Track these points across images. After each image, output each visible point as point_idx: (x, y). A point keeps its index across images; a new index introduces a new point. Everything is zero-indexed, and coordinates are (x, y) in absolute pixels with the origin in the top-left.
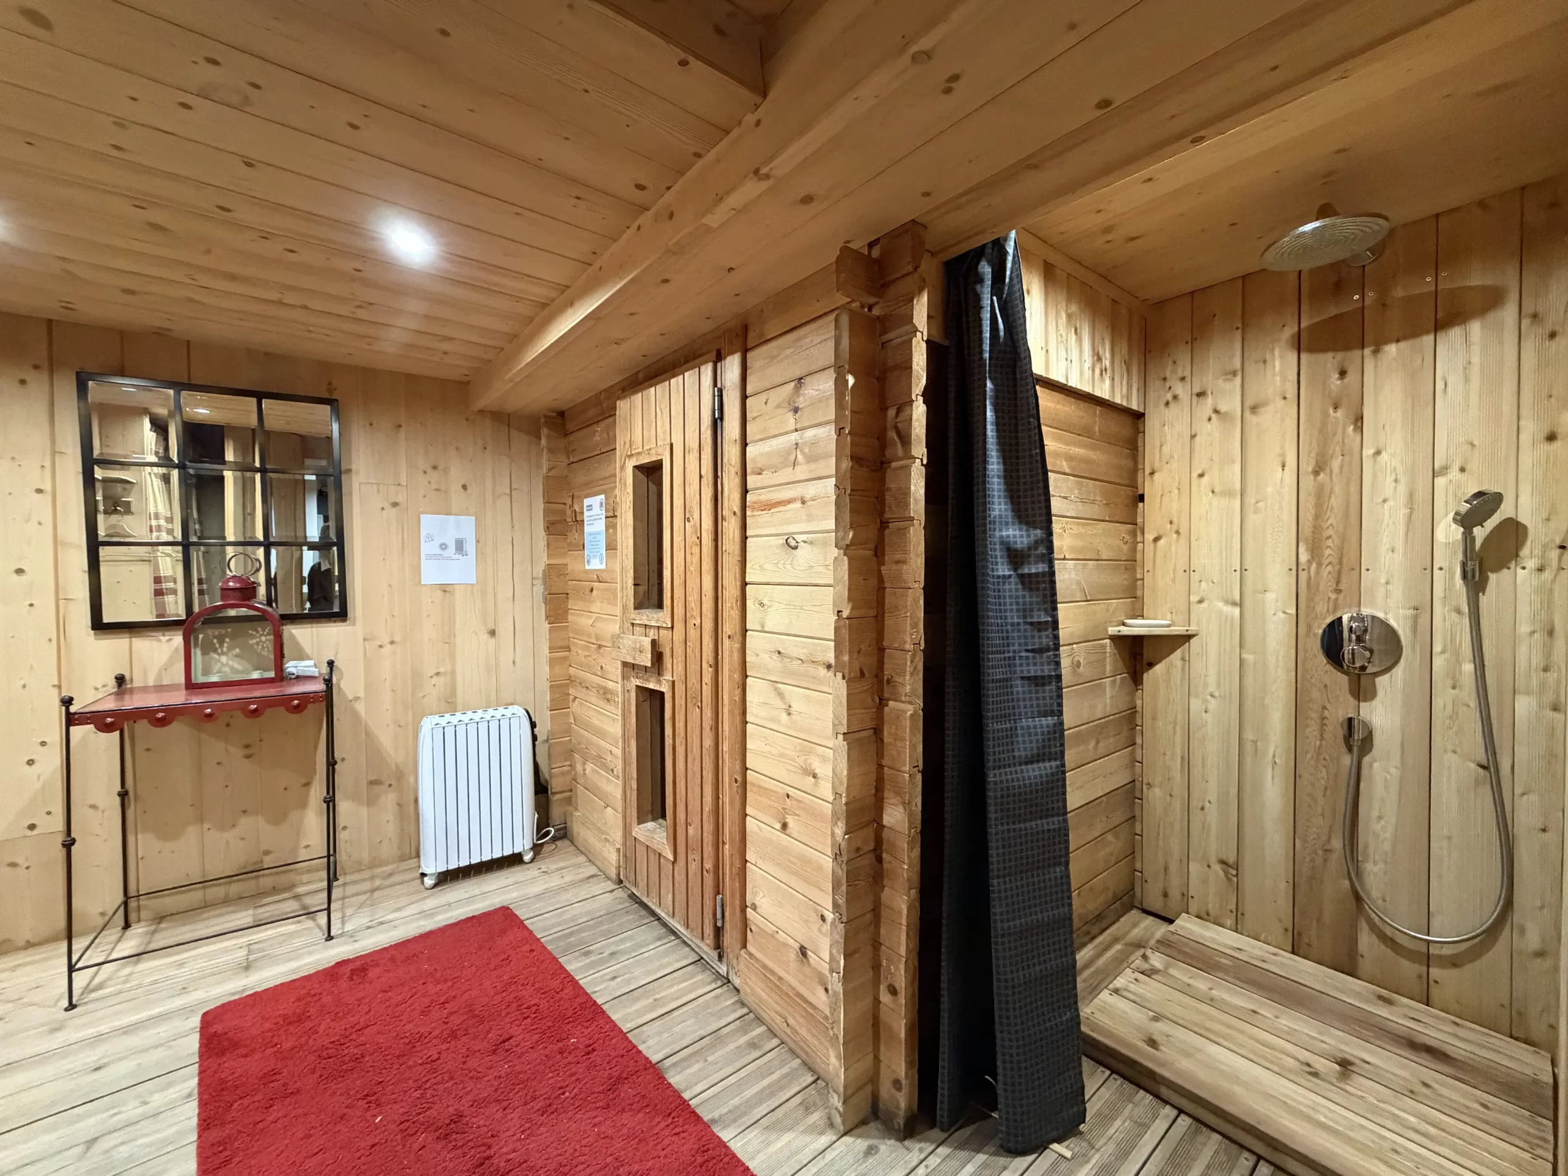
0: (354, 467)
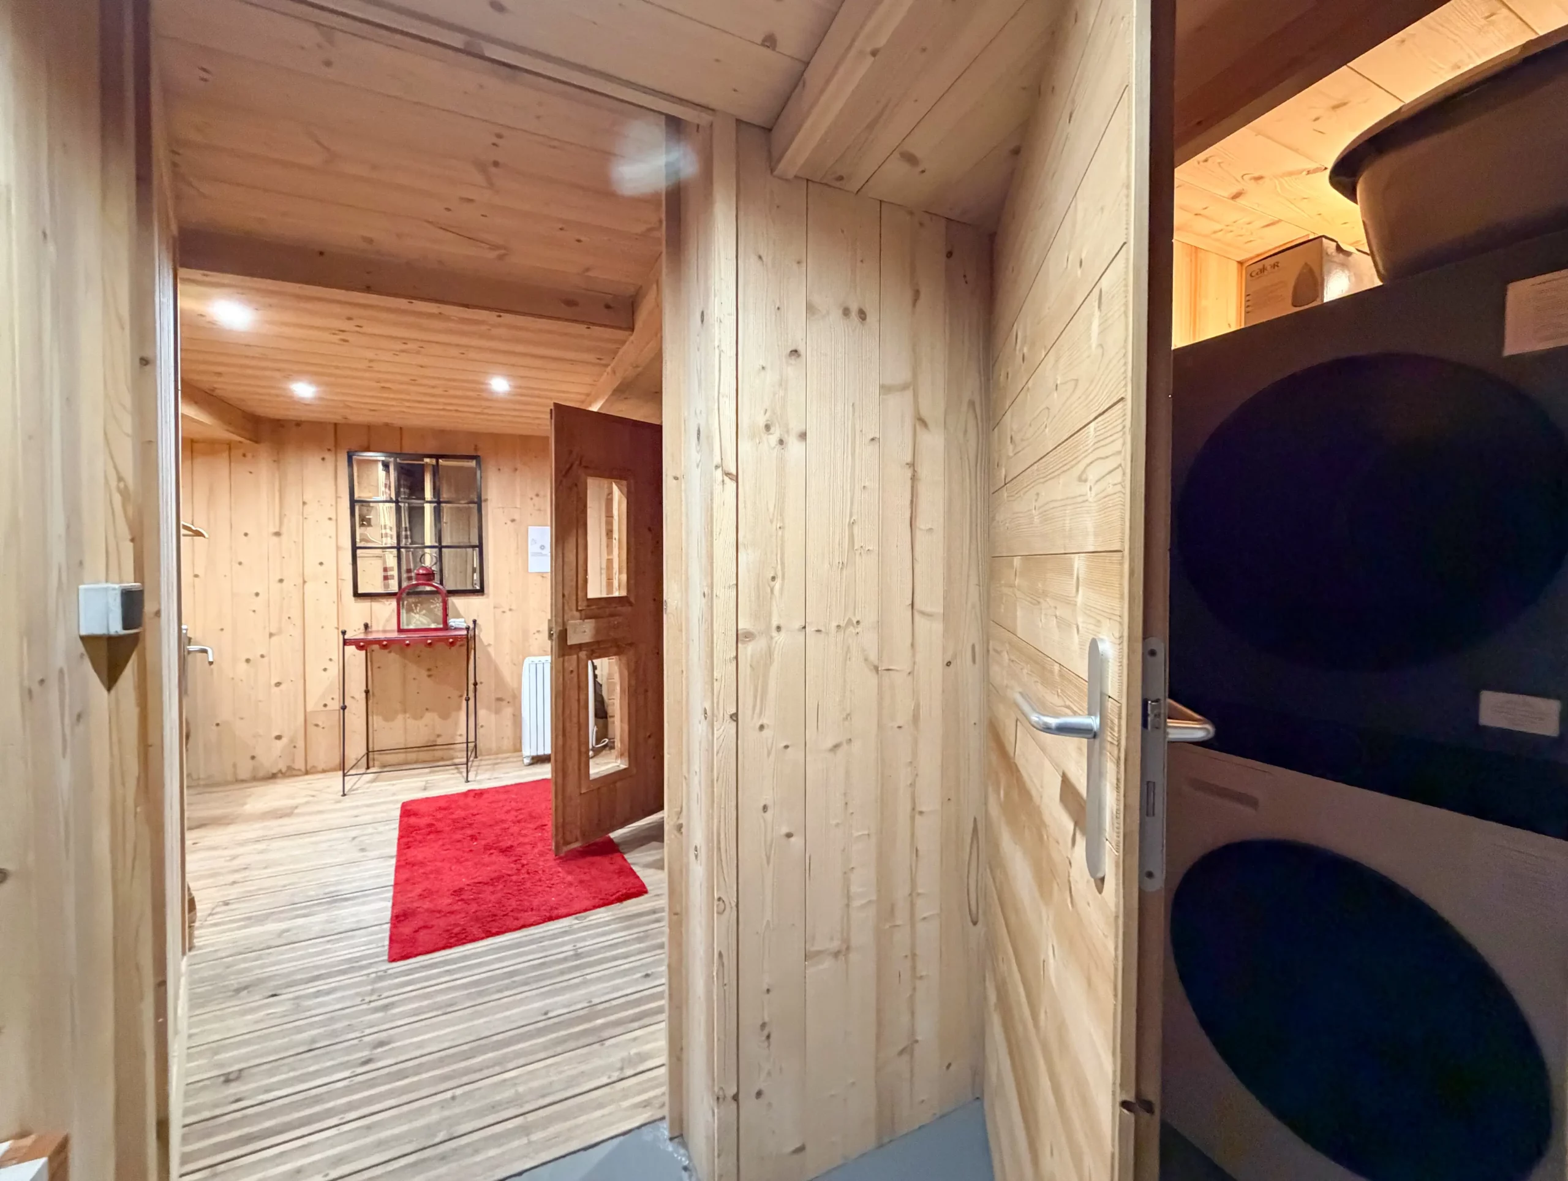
0: (489, 497)
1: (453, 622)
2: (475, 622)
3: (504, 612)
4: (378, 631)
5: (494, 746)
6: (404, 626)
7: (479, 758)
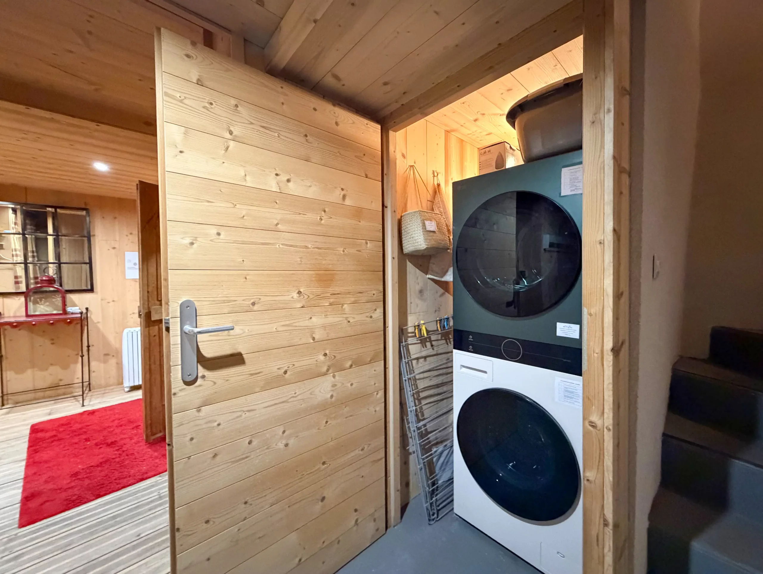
0: (96, 234)
1: (69, 309)
2: (87, 309)
3: (108, 303)
4: (9, 317)
5: (103, 382)
6: (31, 312)
7: (92, 391)
